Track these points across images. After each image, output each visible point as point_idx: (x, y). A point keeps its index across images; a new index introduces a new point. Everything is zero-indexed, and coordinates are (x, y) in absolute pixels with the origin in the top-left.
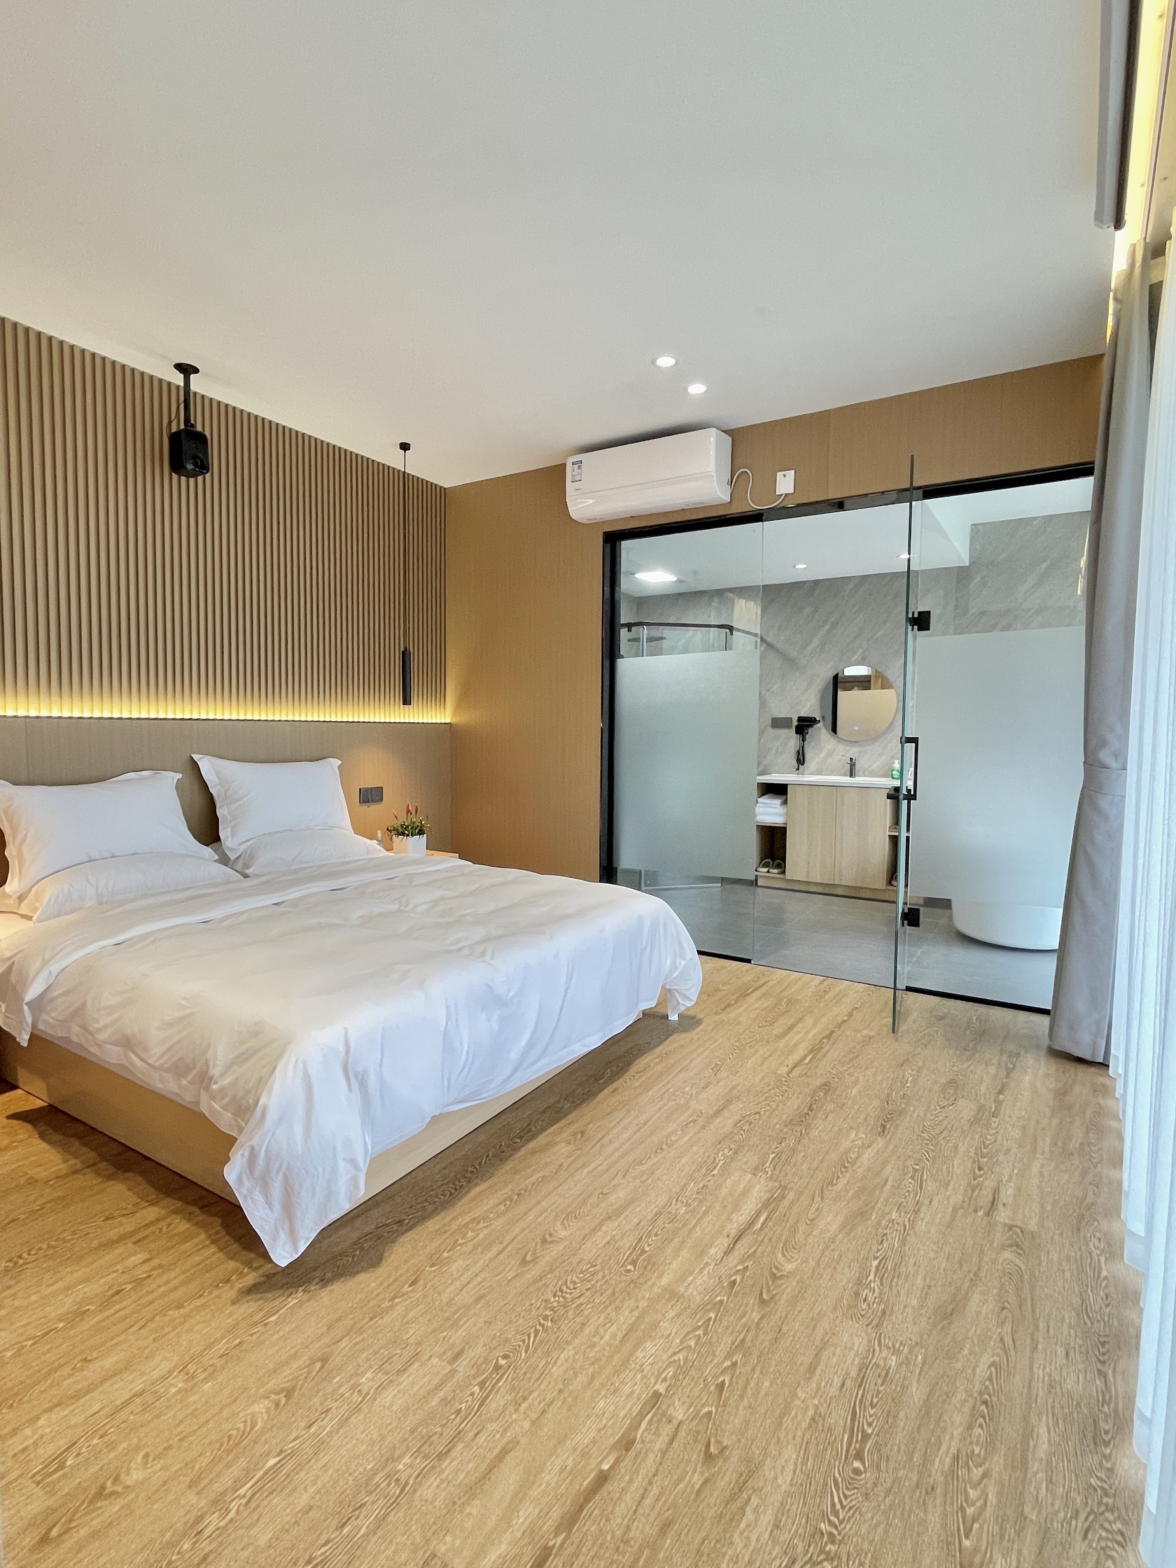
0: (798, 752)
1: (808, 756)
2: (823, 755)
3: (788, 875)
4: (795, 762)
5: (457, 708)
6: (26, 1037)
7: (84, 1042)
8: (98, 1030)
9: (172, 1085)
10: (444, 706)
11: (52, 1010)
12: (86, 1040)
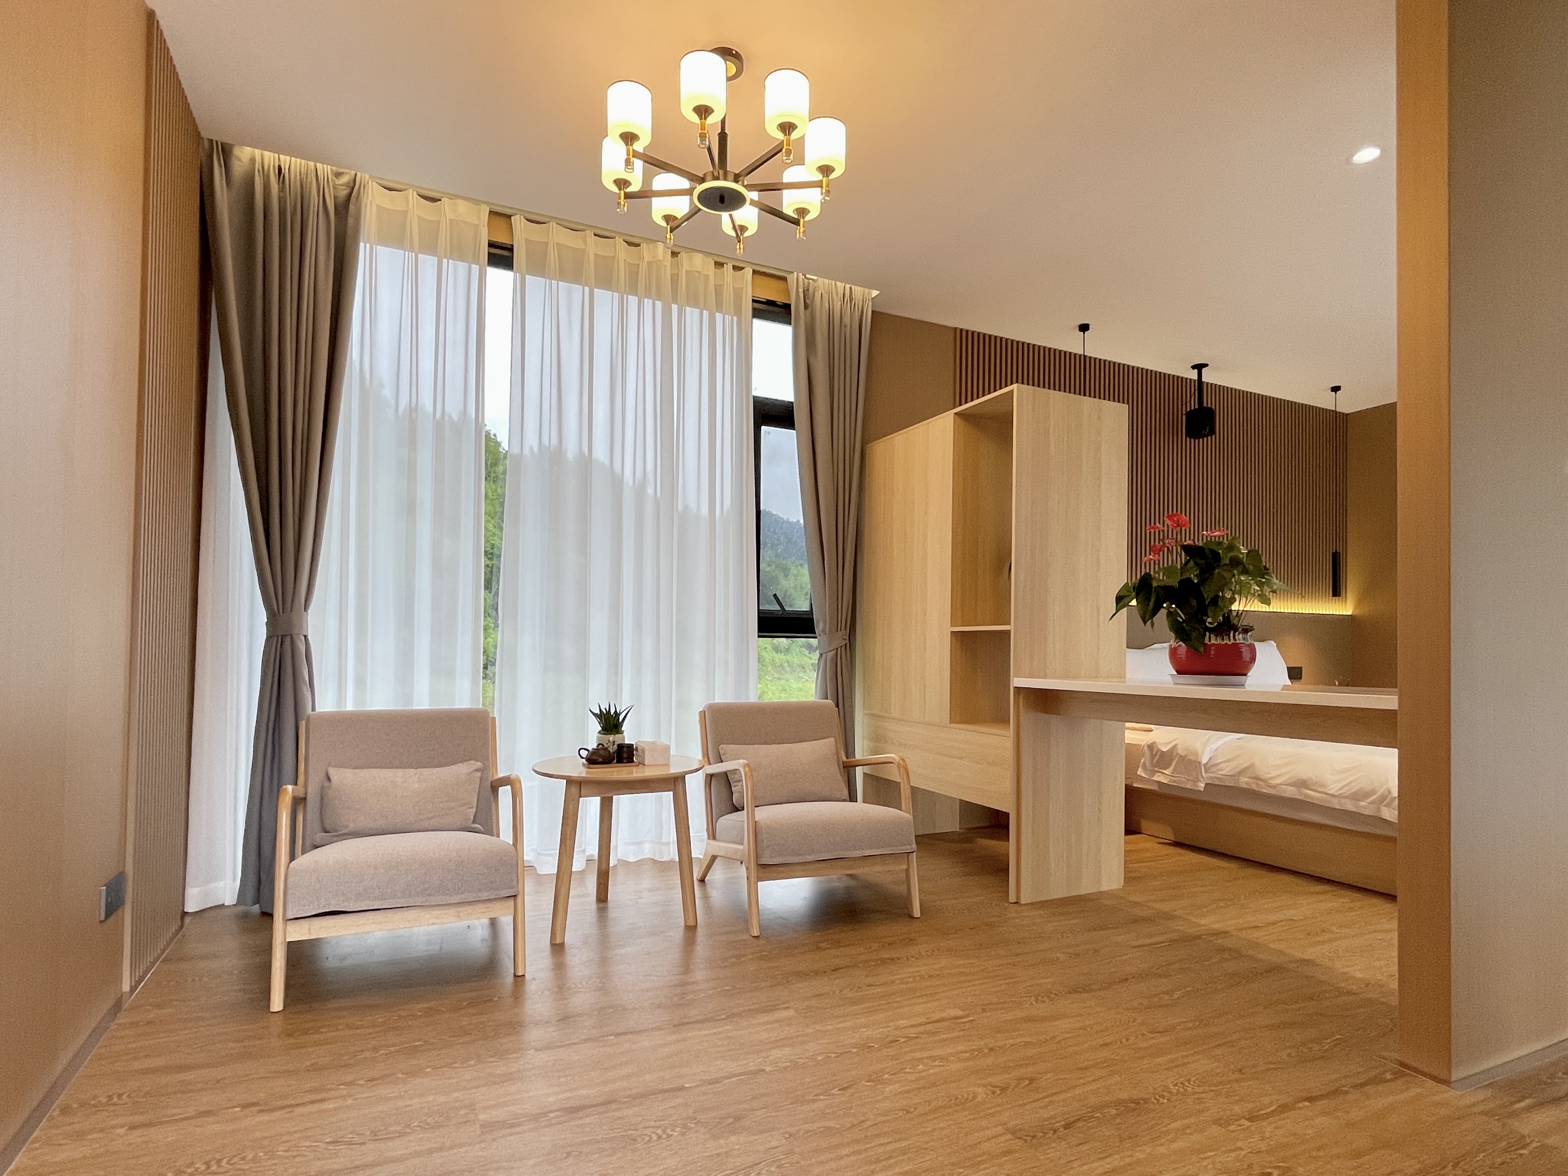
5: (1359, 603)
6: (1201, 786)
7: (1254, 787)
8: (1271, 778)
9: (1349, 806)
10: (1348, 602)
11: (1218, 770)
12: (1258, 785)
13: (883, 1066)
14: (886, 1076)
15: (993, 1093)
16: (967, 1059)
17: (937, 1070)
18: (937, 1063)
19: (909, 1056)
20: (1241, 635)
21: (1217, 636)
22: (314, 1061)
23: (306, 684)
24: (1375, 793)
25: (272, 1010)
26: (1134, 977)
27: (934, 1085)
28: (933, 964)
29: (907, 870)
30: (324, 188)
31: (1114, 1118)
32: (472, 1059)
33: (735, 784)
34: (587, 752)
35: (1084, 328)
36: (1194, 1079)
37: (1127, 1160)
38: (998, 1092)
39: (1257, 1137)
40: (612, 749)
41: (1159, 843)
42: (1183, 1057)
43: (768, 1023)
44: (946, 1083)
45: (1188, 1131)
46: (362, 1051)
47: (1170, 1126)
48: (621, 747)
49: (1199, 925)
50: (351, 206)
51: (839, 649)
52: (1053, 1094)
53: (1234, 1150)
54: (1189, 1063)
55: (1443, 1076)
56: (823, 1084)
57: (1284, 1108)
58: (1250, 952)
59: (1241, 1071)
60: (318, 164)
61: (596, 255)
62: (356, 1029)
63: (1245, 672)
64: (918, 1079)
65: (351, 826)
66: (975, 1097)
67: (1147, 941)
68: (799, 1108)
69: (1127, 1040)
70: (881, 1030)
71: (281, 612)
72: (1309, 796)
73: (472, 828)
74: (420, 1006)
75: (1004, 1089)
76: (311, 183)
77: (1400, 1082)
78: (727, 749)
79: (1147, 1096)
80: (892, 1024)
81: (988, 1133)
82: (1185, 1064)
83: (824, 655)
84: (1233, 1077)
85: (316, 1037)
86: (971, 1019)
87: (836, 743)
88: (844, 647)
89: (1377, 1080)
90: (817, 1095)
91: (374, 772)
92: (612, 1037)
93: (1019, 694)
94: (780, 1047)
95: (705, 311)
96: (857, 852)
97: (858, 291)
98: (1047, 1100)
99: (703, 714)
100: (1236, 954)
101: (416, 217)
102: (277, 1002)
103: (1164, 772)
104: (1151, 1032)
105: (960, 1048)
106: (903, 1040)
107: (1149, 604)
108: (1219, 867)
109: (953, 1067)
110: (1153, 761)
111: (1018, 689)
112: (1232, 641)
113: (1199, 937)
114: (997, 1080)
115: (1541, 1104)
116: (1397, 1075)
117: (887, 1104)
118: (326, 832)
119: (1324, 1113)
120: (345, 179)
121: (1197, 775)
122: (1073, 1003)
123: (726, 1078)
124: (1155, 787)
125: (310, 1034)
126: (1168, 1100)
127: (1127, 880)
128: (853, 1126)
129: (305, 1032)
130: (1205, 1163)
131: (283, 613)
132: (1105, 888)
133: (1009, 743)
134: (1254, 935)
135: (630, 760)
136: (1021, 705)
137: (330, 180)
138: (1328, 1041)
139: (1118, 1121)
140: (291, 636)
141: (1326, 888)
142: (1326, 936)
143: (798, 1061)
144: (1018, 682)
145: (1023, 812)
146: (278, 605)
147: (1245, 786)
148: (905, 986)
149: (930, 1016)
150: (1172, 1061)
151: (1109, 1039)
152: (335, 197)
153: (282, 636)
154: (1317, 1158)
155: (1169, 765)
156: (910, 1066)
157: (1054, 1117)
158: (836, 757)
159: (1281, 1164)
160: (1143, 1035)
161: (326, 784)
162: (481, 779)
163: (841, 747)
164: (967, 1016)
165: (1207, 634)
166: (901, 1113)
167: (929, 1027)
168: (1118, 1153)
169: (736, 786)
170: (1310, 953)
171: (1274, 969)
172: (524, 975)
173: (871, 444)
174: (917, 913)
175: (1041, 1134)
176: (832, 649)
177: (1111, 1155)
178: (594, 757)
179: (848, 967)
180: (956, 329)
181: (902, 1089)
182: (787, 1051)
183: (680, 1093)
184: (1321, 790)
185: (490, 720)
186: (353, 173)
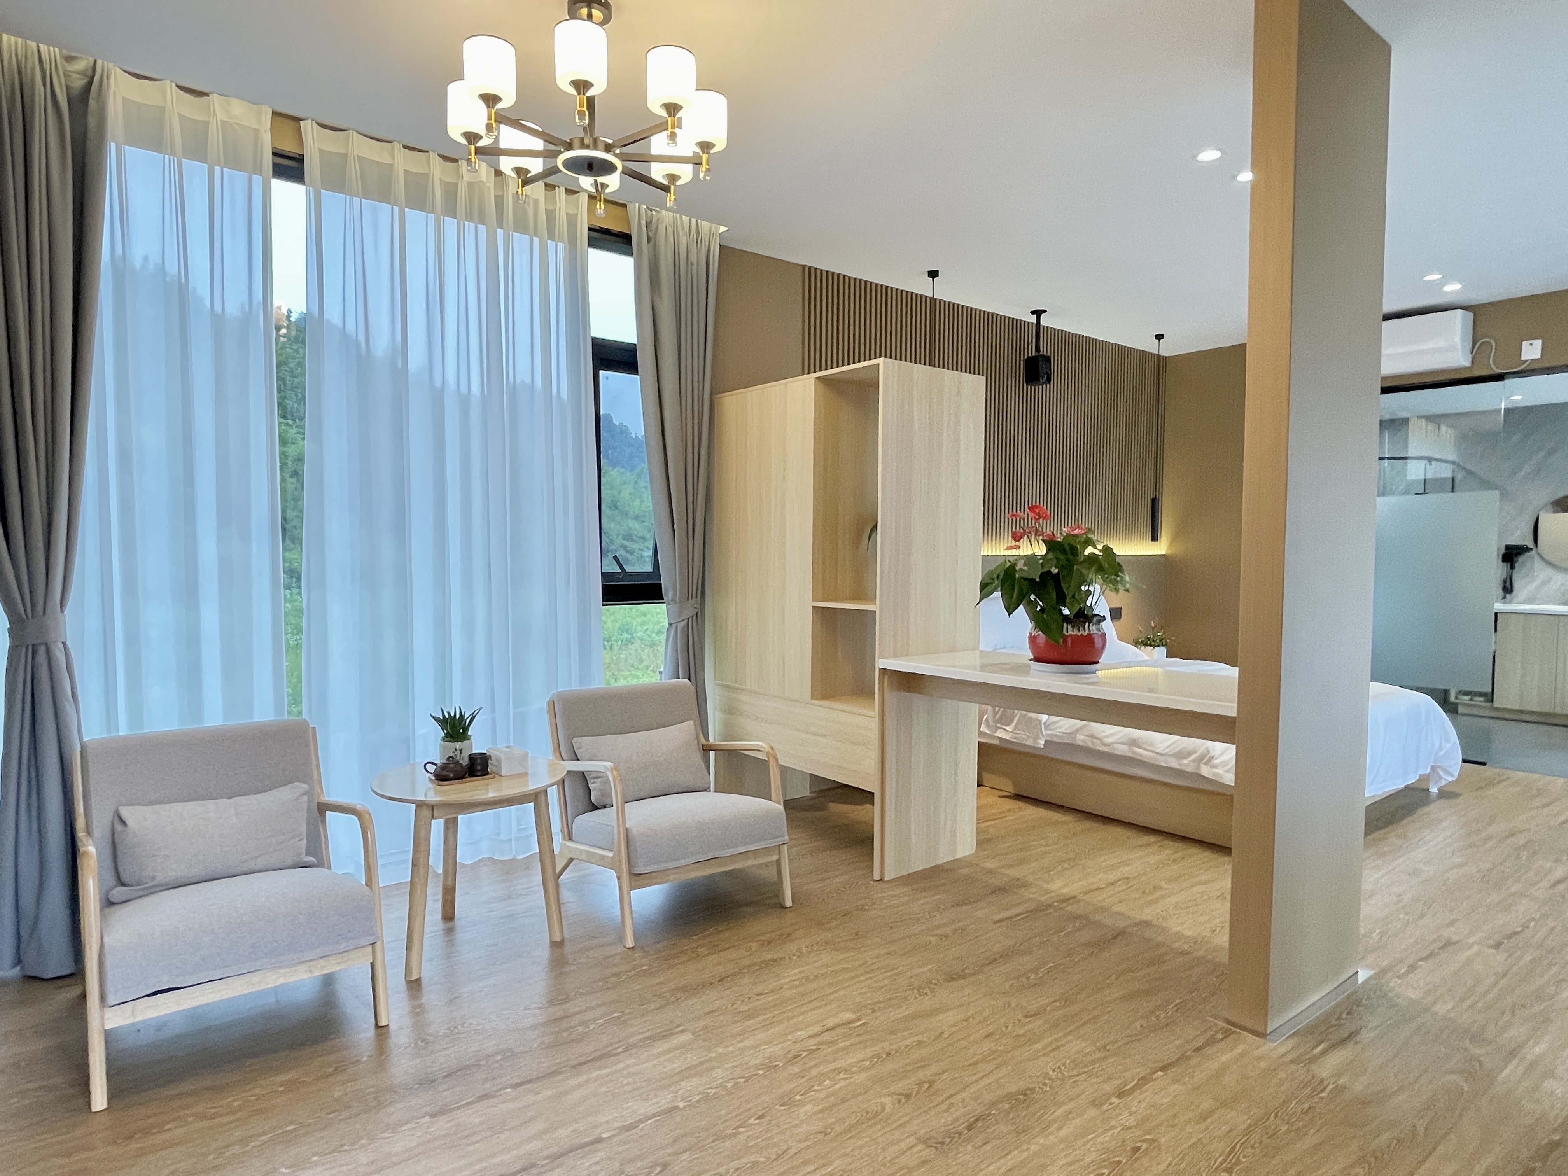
0: (1505, 582)
1: (1517, 584)
2: (1535, 584)
3: (1496, 704)
4: (1500, 592)
5: (1173, 542)
6: (1042, 742)
7: (1090, 745)
8: (1107, 737)
9: (1174, 764)
10: (1162, 541)
11: (1056, 728)
12: (1093, 743)
13: (792, 1086)
14: (798, 1097)
15: (899, 1101)
16: (869, 1068)
17: (843, 1083)
18: (842, 1076)
19: (814, 1072)
20: (1094, 626)
21: (1073, 627)
22: (173, 1168)
23: (69, 701)
24: (1196, 752)
25: (94, 1110)
26: (1001, 957)
27: (844, 1101)
28: (815, 961)
29: (778, 862)
30: (51, 73)
31: (1008, 1112)
32: (361, 1138)
33: (592, 781)
34: (435, 767)
35: (933, 274)
36: (1068, 1061)
37: (1025, 1154)
38: (903, 1100)
39: (1126, 1114)
40: (465, 762)
41: (1000, 797)
42: (1056, 1040)
43: (670, 1051)
44: (854, 1097)
45: (1070, 1116)
46: (229, 1146)
47: (1056, 1114)
48: (472, 757)
49: (1047, 892)
50: (92, 103)
51: (690, 619)
52: (952, 1096)
53: (1109, 1130)
54: (1062, 1045)
55: (1261, 1029)
56: (740, 1114)
57: (1144, 1081)
58: (1097, 918)
59: (1105, 1047)
60: (41, 45)
61: (406, 172)
62: (212, 1119)
63: (1096, 660)
64: (828, 1096)
65: (161, 878)
66: (883, 1109)
67: (1007, 914)
68: (722, 1144)
69: (1007, 1027)
70: (781, 1045)
71: (30, 616)
72: (1141, 755)
73: (306, 862)
74: (279, 1079)
75: (908, 1096)
76: (33, 69)
77: (1229, 1040)
78: (583, 743)
79: (1032, 1086)
80: (790, 1037)
81: (903, 1145)
82: (1058, 1048)
83: (674, 626)
84: (1099, 1055)
85: (164, 1137)
86: (863, 1021)
87: (695, 725)
88: (695, 616)
89: (1211, 1042)
90: (738, 1127)
91: (178, 807)
92: (509, 1090)
93: (883, 676)
94: (687, 1077)
95: (535, 238)
96: (732, 850)
97: (704, 225)
98: (948, 1102)
99: (552, 704)
100: (1084, 921)
101: (176, 115)
102: (99, 1099)
103: (1006, 728)
104: (1026, 1017)
105: (860, 1056)
106: (805, 1054)
107: (1012, 596)
108: (1057, 822)
109: (860, 1078)
110: (995, 718)
111: (884, 671)
112: (1087, 632)
113: (1051, 905)
114: (901, 1086)
115: (1333, 1047)
116: (1227, 1034)
117: (804, 1128)
118: (123, 884)
119: (1175, 1081)
120: (81, 65)
121: (1038, 732)
122: (952, 993)
123: (641, 1121)
124: (997, 742)
125: (154, 1134)
126: (1050, 1087)
127: (980, 843)
128: (779, 1156)
129: (147, 1132)
130: (1088, 1146)
131: (33, 617)
132: (960, 855)
133: (874, 724)
134: (1099, 898)
135: (485, 772)
136: (886, 684)
137: (59, 65)
138: (1171, 1007)
139: (1011, 1116)
140: (46, 644)
141: (1152, 839)
142: (1158, 894)
143: (709, 1091)
144: (883, 663)
145: (888, 793)
146: (25, 611)
147: (1081, 744)
148: (794, 991)
149: (824, 1023)
150: (1047, 1046)
151: (990, 1029)
152: (68, 87)
153: (33, 645)
154: (1173, 1126)
155: (1012, 721)
156: (817, 1082)
157: (957, 1120)
158: (696, 742)
159: (1148, 1137)
160: (1019, 1021)
161: (119, 827)
162: (309, 802)
163: (699, 728)
164: (859, 1020)
165: (1065, 625)
166: (820, 1136)
167: (826, 1037)
168: (1017, 1148)
169: (593, 783)
170: (1147, 914)
171: (1119, 935)
172: (388, 1025)
173: (719, 396)
174: (789, 903)
175: (949, 1140)
176: (681, 619)
177: (1010, 1152)
178: (445, 773)
179: (733, 975)
180: (804, 267)
181: (816, 1108)
182: (695, 1081)
183: (599, 1146)
184: (1152, 749)
185: (310, 729)
186: (92, 60)
